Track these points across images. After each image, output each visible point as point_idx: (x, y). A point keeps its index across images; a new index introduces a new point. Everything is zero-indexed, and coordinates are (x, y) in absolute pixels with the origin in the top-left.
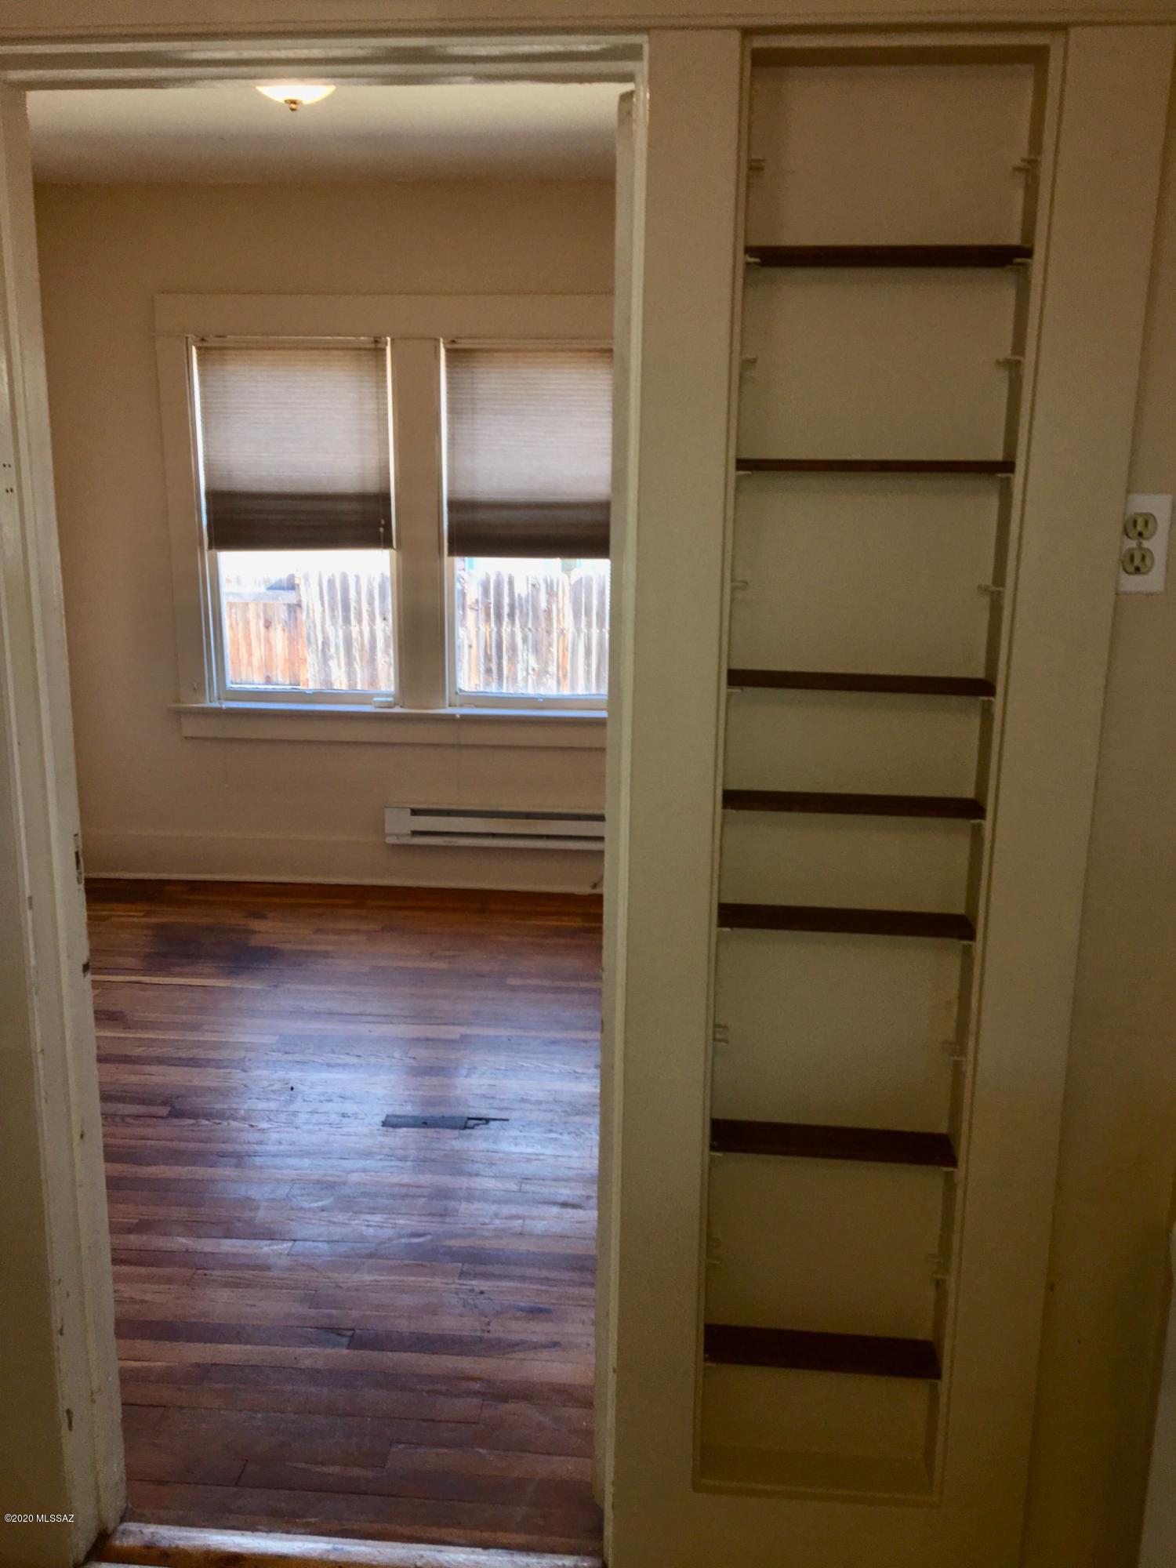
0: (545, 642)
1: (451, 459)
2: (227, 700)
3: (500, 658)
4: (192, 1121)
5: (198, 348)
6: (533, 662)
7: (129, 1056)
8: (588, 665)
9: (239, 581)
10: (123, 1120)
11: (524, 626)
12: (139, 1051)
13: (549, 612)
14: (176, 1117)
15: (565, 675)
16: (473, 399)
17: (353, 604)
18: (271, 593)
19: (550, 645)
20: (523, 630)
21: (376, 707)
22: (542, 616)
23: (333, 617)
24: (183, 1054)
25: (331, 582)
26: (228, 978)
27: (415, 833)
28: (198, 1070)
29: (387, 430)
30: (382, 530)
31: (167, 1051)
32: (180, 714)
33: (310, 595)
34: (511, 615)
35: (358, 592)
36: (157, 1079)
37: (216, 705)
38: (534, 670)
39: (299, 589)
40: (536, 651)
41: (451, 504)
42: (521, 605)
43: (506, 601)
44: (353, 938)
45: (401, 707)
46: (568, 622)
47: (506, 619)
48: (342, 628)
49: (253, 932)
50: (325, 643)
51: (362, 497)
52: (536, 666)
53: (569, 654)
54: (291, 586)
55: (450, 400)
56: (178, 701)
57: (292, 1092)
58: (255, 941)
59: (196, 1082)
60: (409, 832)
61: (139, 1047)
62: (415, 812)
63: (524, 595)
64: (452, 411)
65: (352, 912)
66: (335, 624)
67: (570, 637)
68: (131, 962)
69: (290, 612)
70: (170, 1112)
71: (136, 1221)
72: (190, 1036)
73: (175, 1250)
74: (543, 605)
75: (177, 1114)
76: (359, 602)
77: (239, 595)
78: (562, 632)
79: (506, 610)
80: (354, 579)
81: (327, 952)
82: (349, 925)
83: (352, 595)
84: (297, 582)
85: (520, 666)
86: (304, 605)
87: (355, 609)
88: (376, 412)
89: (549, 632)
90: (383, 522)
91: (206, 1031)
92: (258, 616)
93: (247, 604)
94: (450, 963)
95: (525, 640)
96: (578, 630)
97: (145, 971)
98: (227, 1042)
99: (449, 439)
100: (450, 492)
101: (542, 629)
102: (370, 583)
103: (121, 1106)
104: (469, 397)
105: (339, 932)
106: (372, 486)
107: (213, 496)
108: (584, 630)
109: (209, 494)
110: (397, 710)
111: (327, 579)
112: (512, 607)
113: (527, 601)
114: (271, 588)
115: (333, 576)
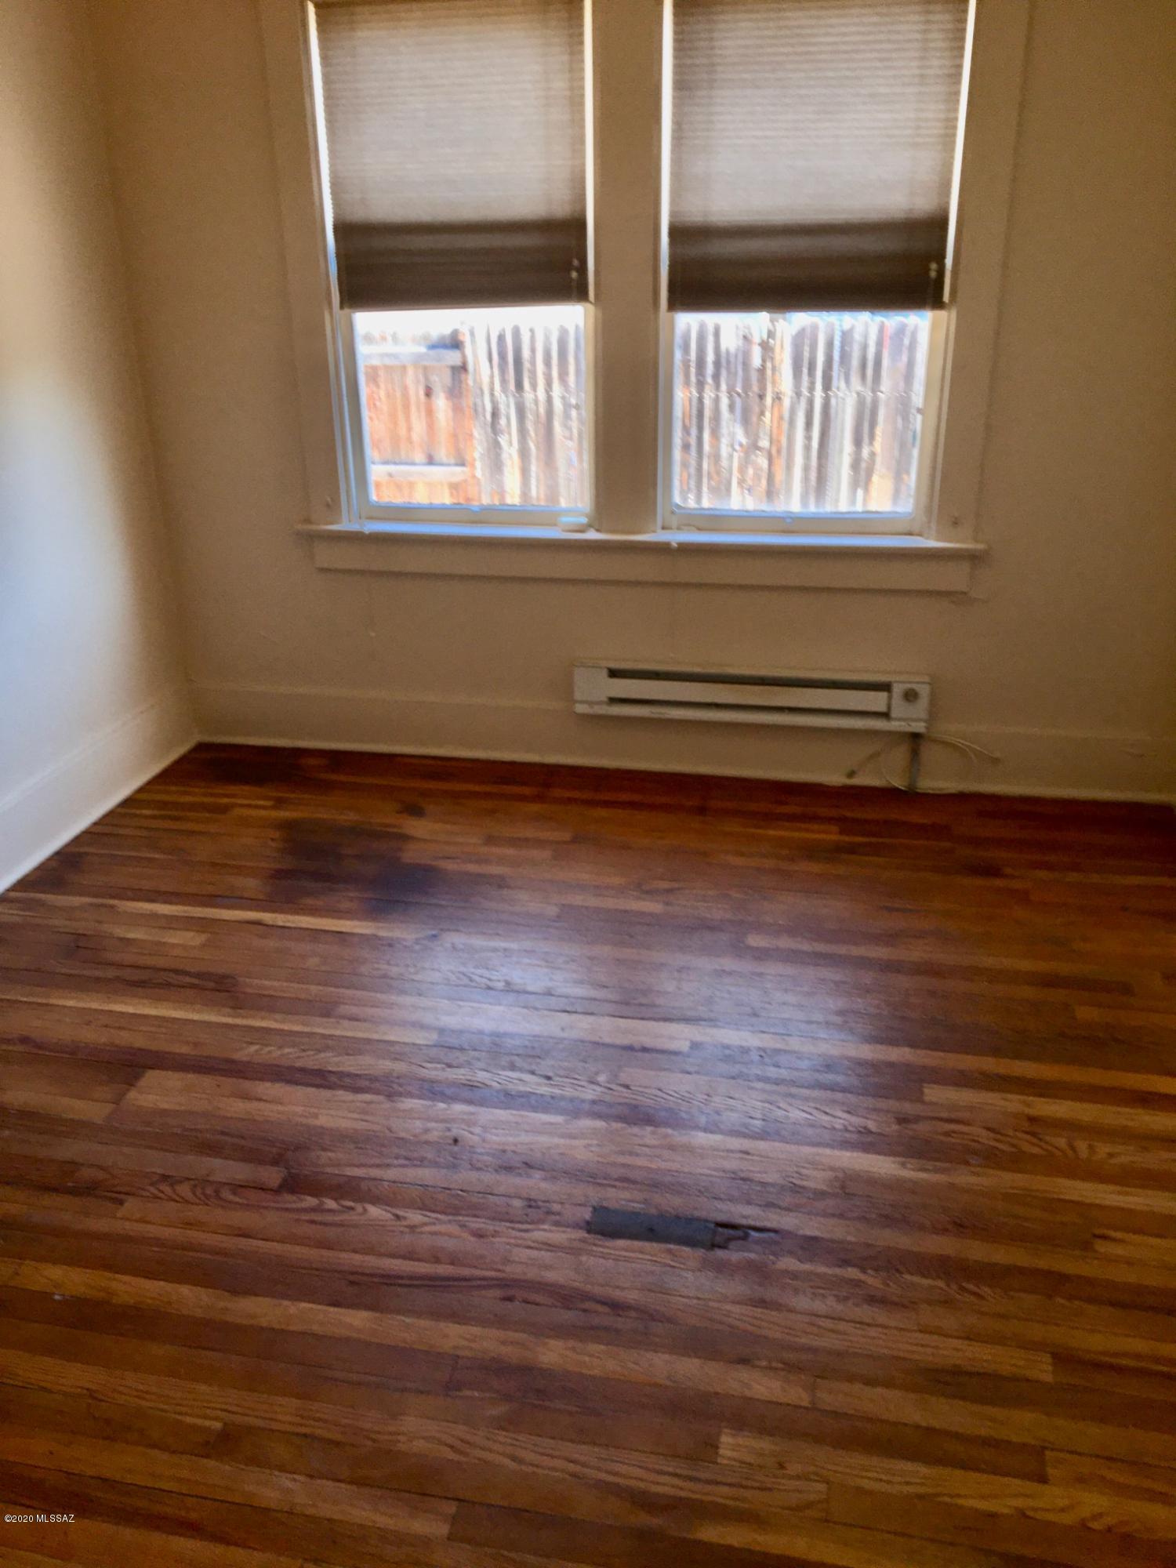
0: (756, 409)
1: (676, 162)
2: (371, 518)
3: (700, 429)
4: (310, 1201)
5: (317, 6)
6: (741, 436)
7: (233, 1062)
8: (808, 438)
9: (395, 338)
10: (217, 1192)
11: (731, 391)
12: (248, 1052)
13: (762, 371)
14: (293, 1191)
15: (779, 452)
16: (713, 65)
17: (527, 365)
18: (432, 353)
19: (762, 413)
20: (730, 397)
21: (563, 531)
22: (754, 376)
23: (504, 382)
24: (311, 1061)
25: (501, 338)
26: (374, 920)
27: (613, 701)
28: (326, 1094)
29: (583, 120)
30: (574, 275)
31: (288, 1055)
32: (311, 538)
33: (477, 355)
34: (716, 377)
35: (533, 350)
36: (270, 1111)
37: (354, 527)
38: (741, 445)
39: (464, 347)
40: (746, 421)
41: (674, 231)
42: (728, 362)
43: (710, 358)
44: (536, 853)
45: (598, 530)
46: (785, 382)
47: (709, 380)
48: (514, 396)
49: (405, 838)
50: (495, 414)
51: (546, 226)
52: (744, 441)
53: (785, 426)
54: (454, 343)
55: (678, 68)
56: (308, 521)
57: (456, 1149)
58: (411, 855)
59: (324, 1120)
60: (606, 700)
61: (252, 1043)
62: (614, 673)
63: (732, 350)
64: (679, 85)
65: (535, 808)
66: (504, 389)
67: (787, 402)
68: (251, 885)
69: (453, 374)
70: (285, 1180)
71: (218, 1425)
72: (321, 1027)
73: (273, 1506)
74: (756, 361)
75: (294, 1185)
76: (533, 362)
77: (395, 356)
78: (778, 398)
79: (710, 369)
80: (529, 334)
81: (502, 877)
82: (530, 832)
83: (526, 353)
84: (461, 338)
85: (724, 442)
86: (470, 367)
87: (529, 371)
88: (568, 93)
89: (761, 397)
90: (576, 262)
91: (344, 1017)
92: (418, 381)
93: (404, 368)
94: (667, 904)
95: (732, 408)
96: (798, 394)
97: (268, 903)
98: (369, 1041)
99: (674, 131)
100: (673, 214)
101: (753, 392)
102: (547, 339)
103: (217, 1162)
104: (705, 61)
105: (515, 842)
106: (558, 207)
107: (343, 229)
108: (805, 392)
109: (338, 228)
110: (592, 535)
111: (497, 333)
112: (717, 364)
113: (736, 356)
114: (433, 347)
115: (504, 330)
